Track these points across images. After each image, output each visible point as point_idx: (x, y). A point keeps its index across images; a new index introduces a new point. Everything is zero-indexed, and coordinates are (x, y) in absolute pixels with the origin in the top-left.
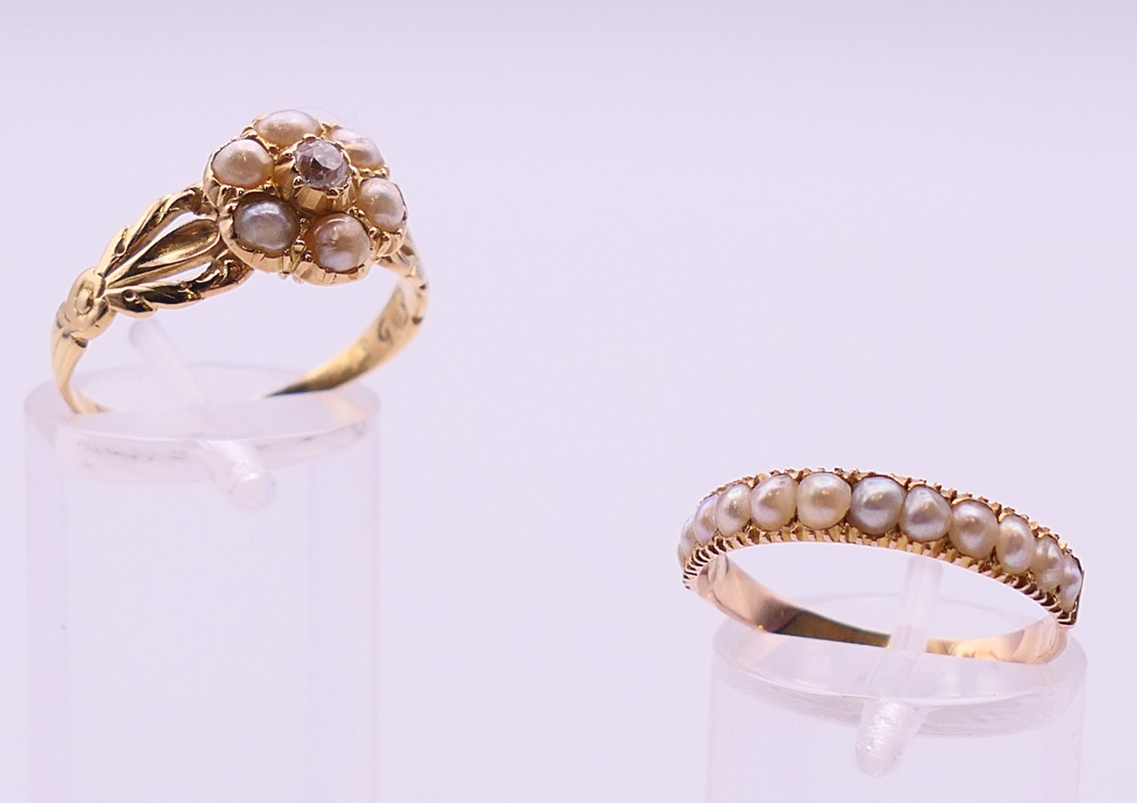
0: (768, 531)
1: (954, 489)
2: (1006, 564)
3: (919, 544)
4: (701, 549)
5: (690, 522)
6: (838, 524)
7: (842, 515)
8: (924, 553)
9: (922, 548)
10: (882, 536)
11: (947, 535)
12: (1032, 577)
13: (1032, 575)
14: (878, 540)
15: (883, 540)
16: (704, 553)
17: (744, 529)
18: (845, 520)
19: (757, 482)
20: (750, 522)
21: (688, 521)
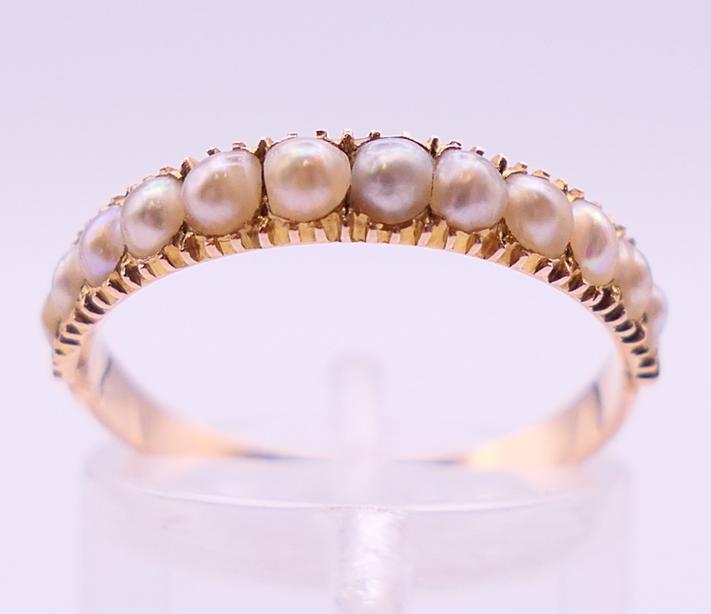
0: (217, 236)
1: (502, 156)
2: (587, 269)
3: (466, 234)
4: (94, 291)
5: (68, 258)
6: (335, 210)
7: (341, 197)
8: (470, 252)
9: (469, 240)
10: (407, 224)
11: (503, 221)
12: (618, 291)
13: (618, 288)
14: (402, 230)
15: (409, 231)
16: (100, 296)
17: (174, 240)
18: (346, 203)
19: (185, 170)
20: (185, 228)
21: (63, 258)
